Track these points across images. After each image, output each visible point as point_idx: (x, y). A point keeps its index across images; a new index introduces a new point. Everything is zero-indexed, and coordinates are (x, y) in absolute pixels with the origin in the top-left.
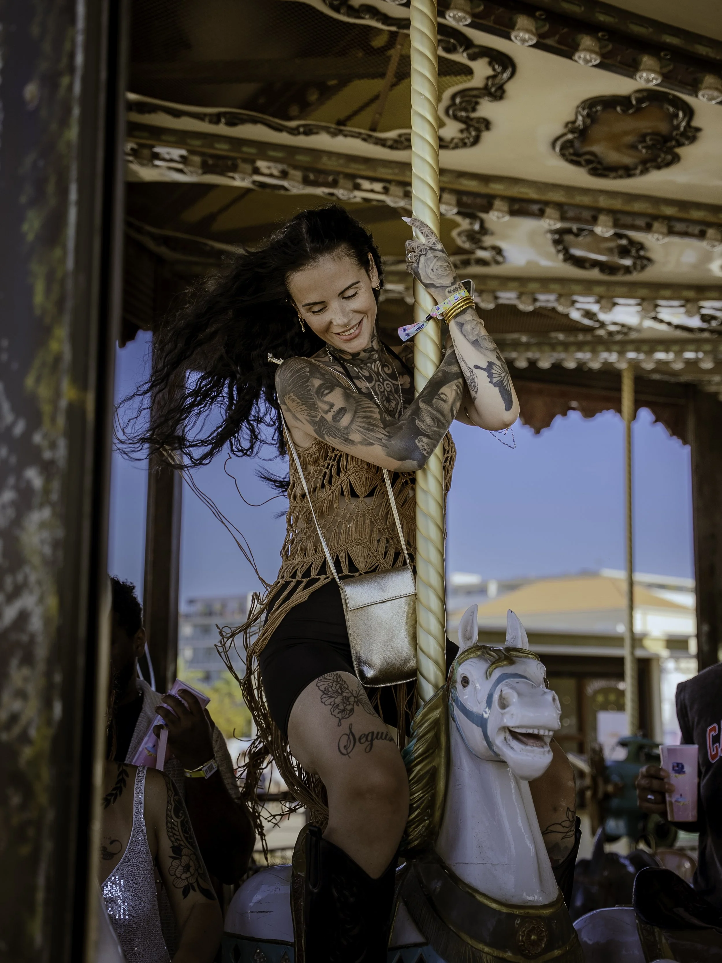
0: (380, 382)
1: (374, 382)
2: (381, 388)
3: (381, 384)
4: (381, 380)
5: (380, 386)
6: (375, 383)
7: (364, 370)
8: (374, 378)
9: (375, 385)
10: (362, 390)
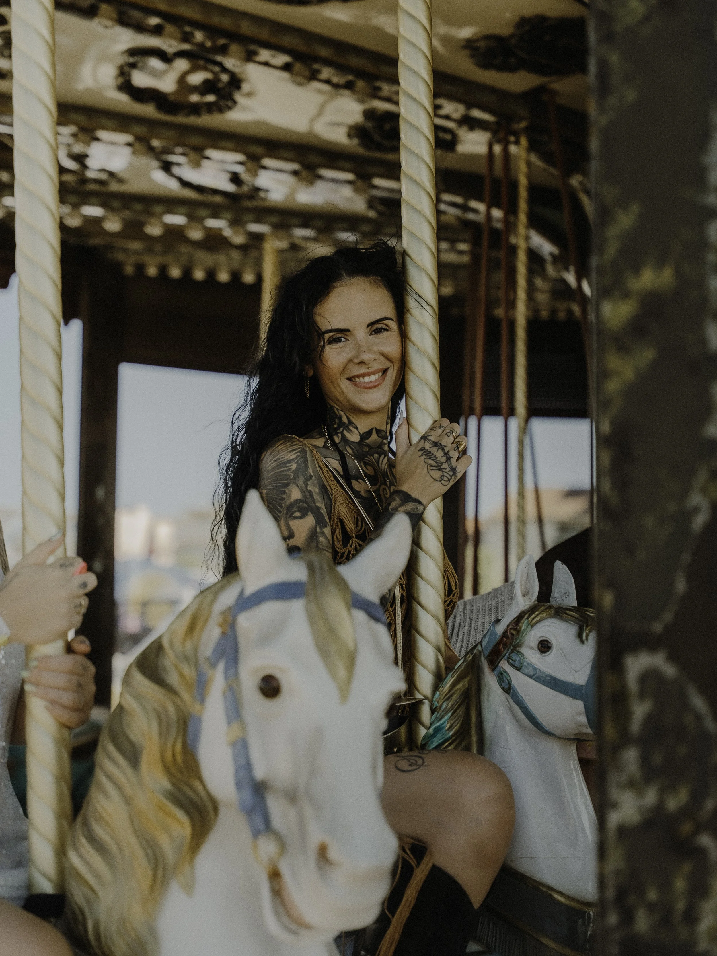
0: (386, 485)
1: (379, 484)
2: (387, 494)
3: (387, 489)
4: (388, 483)
5: (385, 491)
6: (380, 486)
7: (368, 467)
8: (380, 479)
9: (379, 488)
10: (361, 493)
